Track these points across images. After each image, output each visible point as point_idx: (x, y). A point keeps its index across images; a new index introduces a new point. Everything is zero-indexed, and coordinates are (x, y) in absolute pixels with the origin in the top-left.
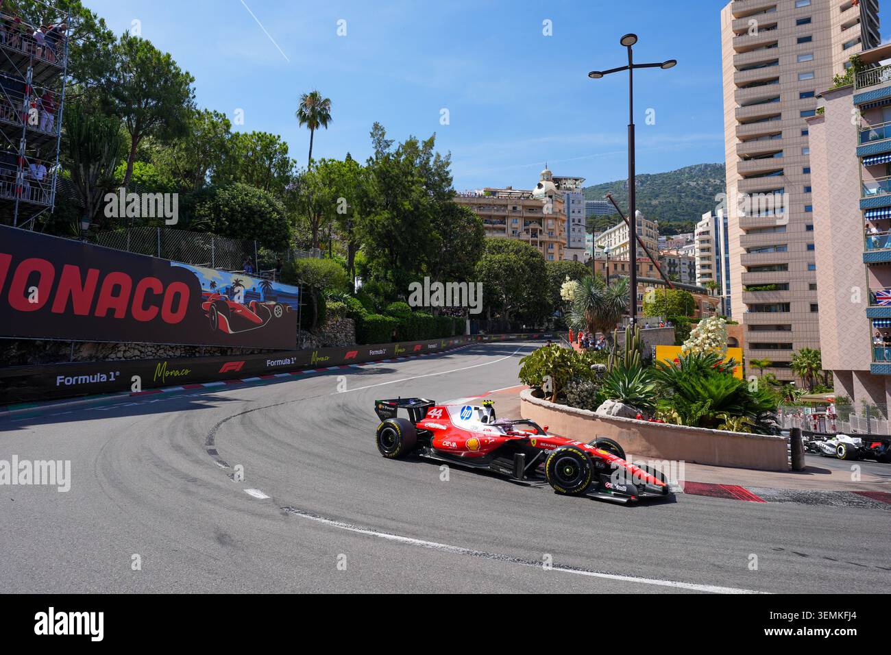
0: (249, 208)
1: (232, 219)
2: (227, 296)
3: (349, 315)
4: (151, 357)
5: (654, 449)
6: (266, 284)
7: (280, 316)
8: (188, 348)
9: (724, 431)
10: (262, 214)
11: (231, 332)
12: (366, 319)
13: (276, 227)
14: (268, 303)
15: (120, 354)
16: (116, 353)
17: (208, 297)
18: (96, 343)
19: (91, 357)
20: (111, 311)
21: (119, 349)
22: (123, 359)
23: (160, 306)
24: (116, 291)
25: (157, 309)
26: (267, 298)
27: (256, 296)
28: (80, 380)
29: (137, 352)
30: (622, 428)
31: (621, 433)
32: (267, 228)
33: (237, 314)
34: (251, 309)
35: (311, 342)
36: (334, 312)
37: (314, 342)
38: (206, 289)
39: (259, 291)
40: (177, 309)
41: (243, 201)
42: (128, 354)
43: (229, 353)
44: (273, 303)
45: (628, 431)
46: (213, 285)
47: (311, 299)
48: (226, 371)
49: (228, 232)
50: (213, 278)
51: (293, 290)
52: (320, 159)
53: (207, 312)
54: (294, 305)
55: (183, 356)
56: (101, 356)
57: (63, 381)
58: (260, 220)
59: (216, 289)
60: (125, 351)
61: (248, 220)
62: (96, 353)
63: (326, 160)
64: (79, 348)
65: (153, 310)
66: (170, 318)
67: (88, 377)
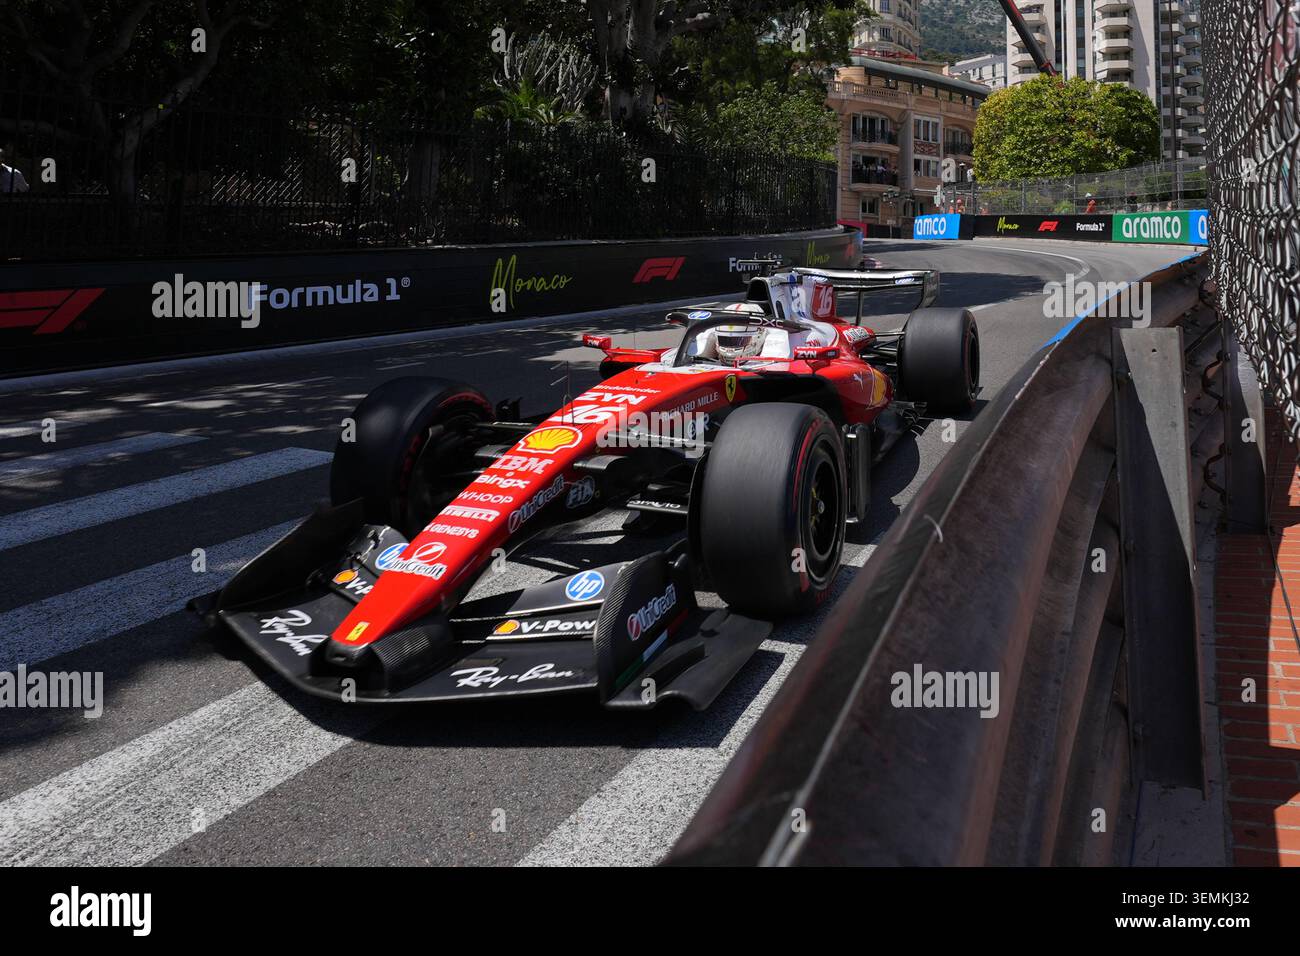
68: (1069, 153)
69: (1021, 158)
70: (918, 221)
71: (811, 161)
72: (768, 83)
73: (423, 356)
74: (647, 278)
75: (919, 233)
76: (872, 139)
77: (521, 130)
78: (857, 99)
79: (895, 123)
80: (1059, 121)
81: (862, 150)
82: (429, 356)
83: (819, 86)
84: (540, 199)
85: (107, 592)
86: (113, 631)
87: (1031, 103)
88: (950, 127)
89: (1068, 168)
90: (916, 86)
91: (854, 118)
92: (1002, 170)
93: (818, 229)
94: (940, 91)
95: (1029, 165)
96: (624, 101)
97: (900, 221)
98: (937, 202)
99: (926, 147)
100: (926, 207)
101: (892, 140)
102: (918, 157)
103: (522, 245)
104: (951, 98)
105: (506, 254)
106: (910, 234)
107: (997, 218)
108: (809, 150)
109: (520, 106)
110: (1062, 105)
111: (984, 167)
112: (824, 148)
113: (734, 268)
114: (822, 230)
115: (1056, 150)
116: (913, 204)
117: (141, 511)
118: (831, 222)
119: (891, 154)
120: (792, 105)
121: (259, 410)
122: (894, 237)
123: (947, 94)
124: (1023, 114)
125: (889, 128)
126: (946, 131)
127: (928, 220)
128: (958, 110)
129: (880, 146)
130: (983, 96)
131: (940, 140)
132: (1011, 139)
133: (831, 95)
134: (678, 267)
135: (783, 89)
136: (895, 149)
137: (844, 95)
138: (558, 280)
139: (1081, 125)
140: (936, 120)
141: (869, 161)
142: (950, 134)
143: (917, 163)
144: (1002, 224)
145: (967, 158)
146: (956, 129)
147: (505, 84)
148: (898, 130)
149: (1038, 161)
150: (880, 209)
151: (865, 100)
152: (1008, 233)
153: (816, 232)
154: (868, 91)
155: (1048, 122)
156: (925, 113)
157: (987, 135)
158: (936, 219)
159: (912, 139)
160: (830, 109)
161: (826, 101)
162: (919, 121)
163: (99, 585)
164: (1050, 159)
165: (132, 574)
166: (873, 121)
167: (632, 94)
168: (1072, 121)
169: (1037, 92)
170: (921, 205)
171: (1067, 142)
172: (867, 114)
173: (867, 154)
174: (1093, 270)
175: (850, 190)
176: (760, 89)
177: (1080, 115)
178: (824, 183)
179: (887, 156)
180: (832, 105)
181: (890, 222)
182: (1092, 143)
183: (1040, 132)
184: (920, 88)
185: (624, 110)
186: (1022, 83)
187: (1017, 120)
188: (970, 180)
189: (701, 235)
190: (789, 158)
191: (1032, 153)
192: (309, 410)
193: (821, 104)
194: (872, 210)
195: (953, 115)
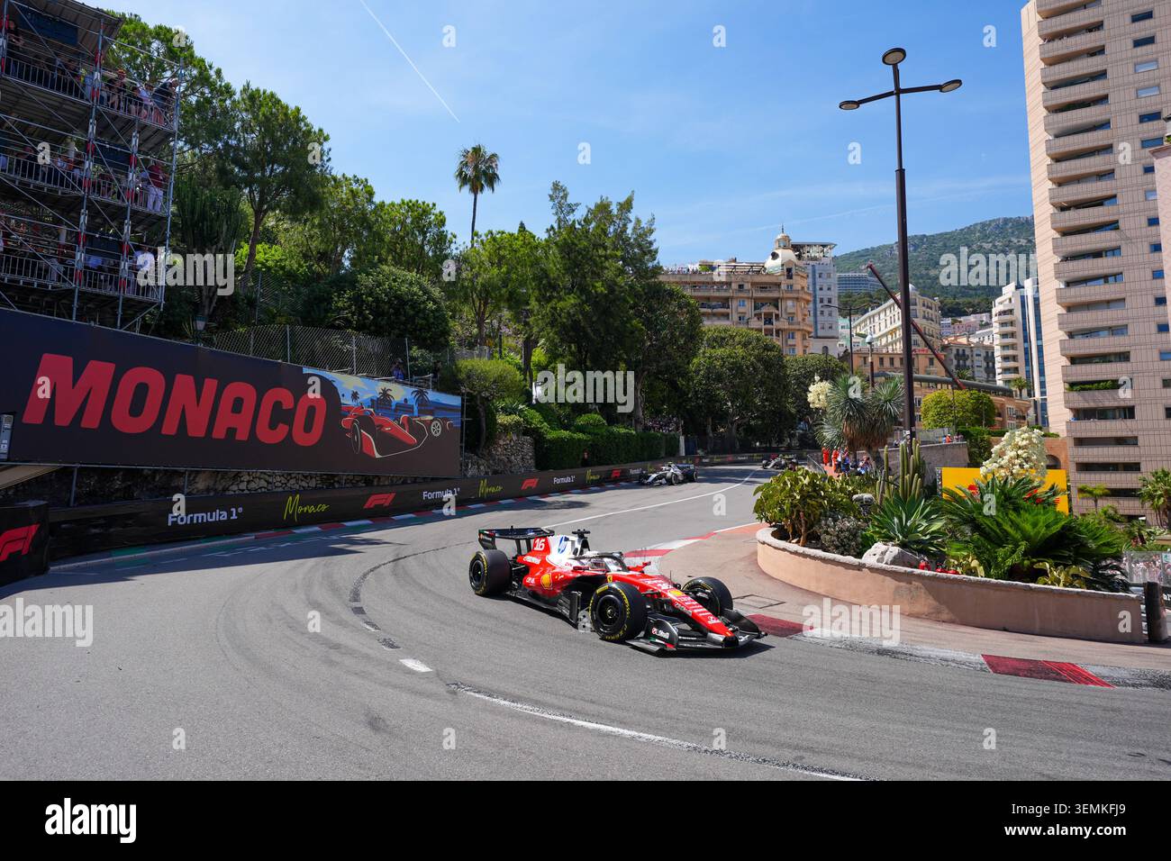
0: (397, 297)
1: (378, 313)
2: (372, 410)
3: (526, 432)
4: (281, 489)
5: (947, 611)
6: (421, 393)
7: (438, 435)
8: (325, 477)
9: (1046, 586)
10: (414, 305)
11: (378, 456)
12: (549, 437)
13: (432, 320)
14: (424, 418)
15: (243, 486)
16: (238, 484)
17: (349, 412)
18: (214, 472)
19: (208, 490)
20: (231, 431)
21: (242, 479)
22: (246, 492)
23: (291, 425)
24: (238, 405)
25: (287, 427)
26: (422, 412)
27: (409, 409)
28: (195, 519)
29: (263, 483)
30: (899, 581)
31: (897, 588)
32: (421, 322)
33: (385, 432)
34: (403, 425)
35: (479, 468)
36: (506, 429)
37: (482, 468)
38: (347, 401)
39: (412, 402)
40: (312, 428)
41: (390, 288)
42: (253, 485)
43: (375, 483)
44: (429, 418)
45: (908, 586)
46: (355, 396)
47: (478, 411)
48: (372, 506)
49: (373, 328)
50: (355, 387)
51: (455, 401)
52: (486, 232)
53: (347, 431)
54: (455, 420)
55: (320, 488)
56: (220, 488)
57: (175, 519)
58: (412, 312)
59: (359, 400)
60: (248, 482)
61: (397, 313)
62: (214, 485)
63: (494, 232)
64: (195, 478)
65: (282, 430)
66: (302, 439)
67: (204, 514)
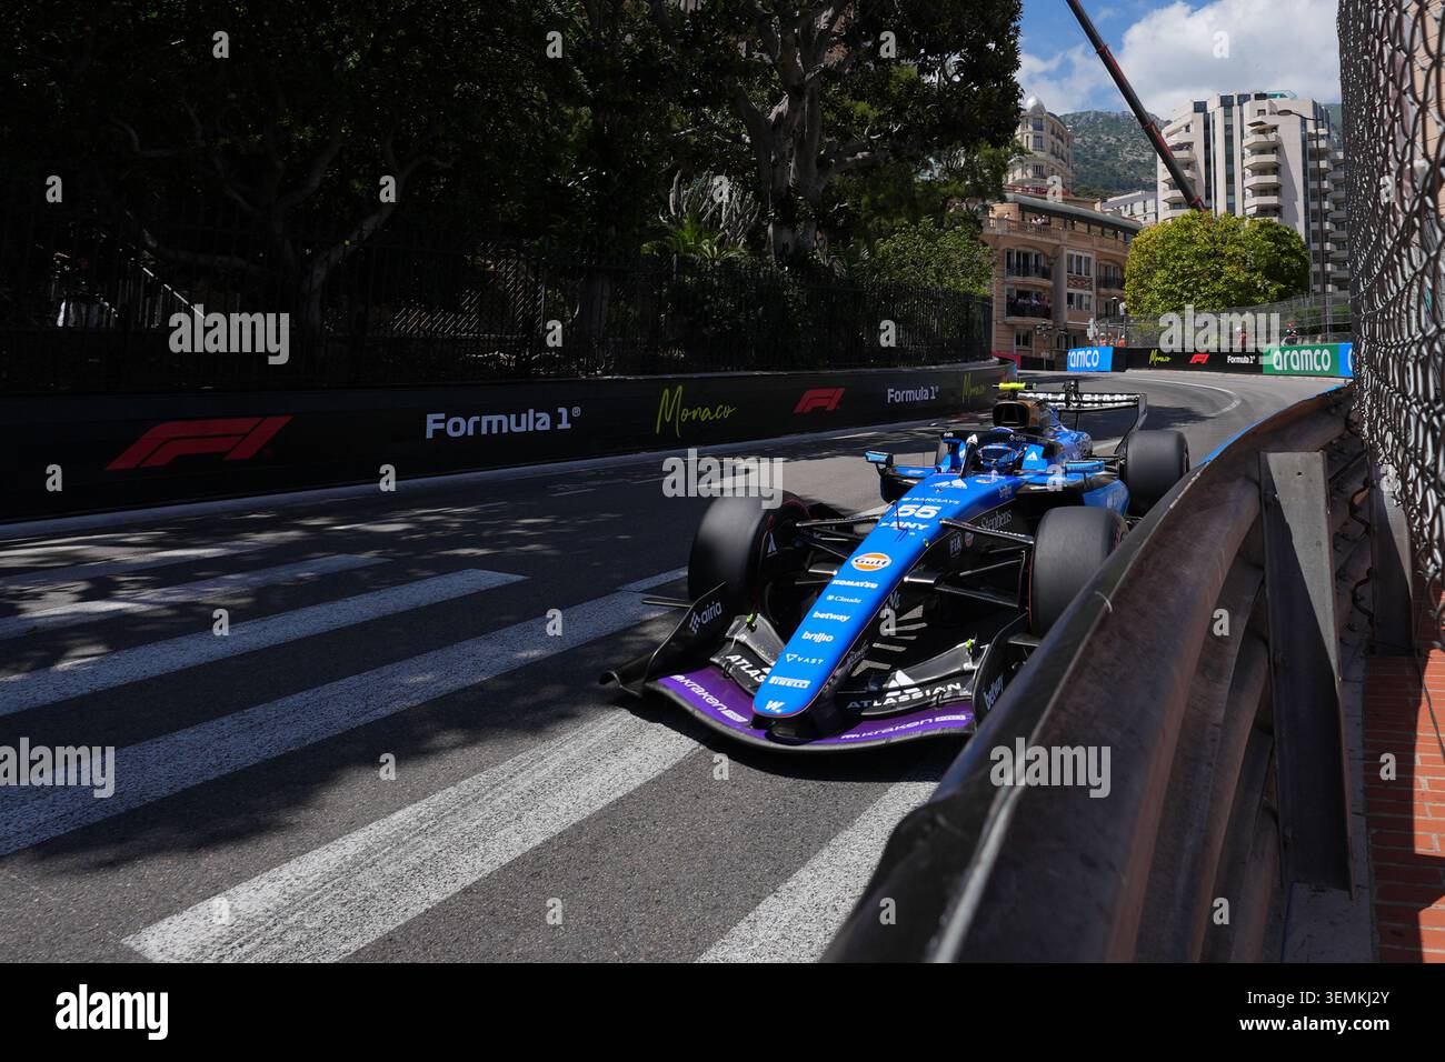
68: (1219, 287)
69: (1172, 292)
70: (1072, 354)
71: (968, 295)
72: (924, 220)
73: (594, 483)
74: (809, 409)
75: (1073, 365)
76: (1026, 274)
77: (687, 265)
78: (1011, 234)
79: (1048, 258)
80: (1209, 256)
81: (1016, 285)
82: (599, 483)
83: (975, 222)
84: (705, 331)
85: (304, 703)
86: (313, 740)
87: (1181, 239)
88: (1102, 262)
89: (1218, 302)
90: (1069, 222)
91: (1009, 254)
92: (1153, 304)
93: (974, 361)
94: (1092, 227)
95: (1180, 300)
96: (787, 237)
97: (1054, 353)
98: (1090, 335)
99: (1079, 282)
100: (1079, 339)
101: (1046, 274)
102: (1071, 290)
103: (688, 376)
104: (1103, 234)
105: (672, 385)
106: (1064, 366)
107: (1149, 351)
108: (965, 284)
109: (685, 242)
110: (1212, 240)
111: (1136, 300)
112: (980, 282)
113: (892, 399)
114: (977, 363)
115: (1206, 284)
116: (1067, 337)
117: (332, 629)
118: (987, 355)
119: (1045, 288)
120: (948, 241)
121: (438, 533)
122: (1048, 369)
123: (1099, 229)
124: (1174, 249)
125: (1042, 263)
126: (1099, 266)
127: (1081, 353)
128: (1110, 246)
129: (1034, 280)
130: (1134, 232)
131: (1093, 274)
132: (1161, 274)
133: (986, 231)
134: (837, 397)
135: (939, 225)
136: (1050, 283)
137: (998, 231)
138: (722, 410)
139: (1231, 259)
140: (1089, 255)
141: (1023, 294)
142: (1103, 269)
143: (1070, 297)
144: (1153, 357)
145: (1119, 292)
146: (1108, 263)
147: (670, 220)
148: (1052, 264)
149: (1189, 295)
150: (1034, 342)
151: (1019, 235)
152: (1160, 366)
153: (972, 364)
154: (1022, 227)
155: (1199, 257)
156: (1078, 247)
157: (1139, 269)
158: (1089, 352)
159: (1065, 274)
160: (985, 245)
161: (981, 237)
162: (1072, 256)
163: (297, 697)
164: (1200, 292)
165: (327, 687)
166: (1026, 256)
167: (794, 230)
168: (1223, 256)
169: (1188, 227)
170: (1074, 338)
171: (1217, 276)
172: (1020, 249)
173: (1021, 288)
174: (1243, 400)
175: (1005, 323)
176: (917, 225)
177: (1229, 250)
178: (980, 317)
179: (1041, 290)
180: (986, 241)
181: (1045, 355)
182: (1243, 277)
183: (1191, 267)
184: (1073, 224)
185: (786, 246)
186: (1173, 218)
187: (1168, 255)
188: (1122, 313)
189: (861, 367)
190: (945, 293)
191: (1183, 288)
192: (486, 534)
193: (976, 239)
194: (1026, 343)
195: (1105, 250)
